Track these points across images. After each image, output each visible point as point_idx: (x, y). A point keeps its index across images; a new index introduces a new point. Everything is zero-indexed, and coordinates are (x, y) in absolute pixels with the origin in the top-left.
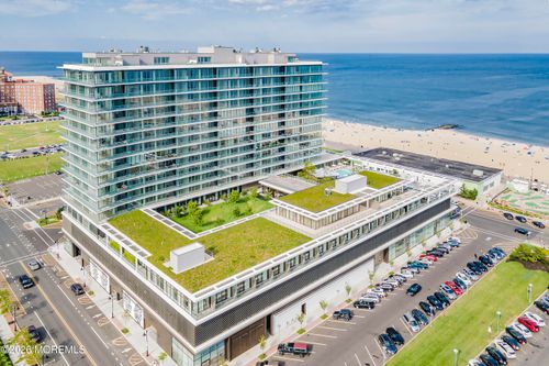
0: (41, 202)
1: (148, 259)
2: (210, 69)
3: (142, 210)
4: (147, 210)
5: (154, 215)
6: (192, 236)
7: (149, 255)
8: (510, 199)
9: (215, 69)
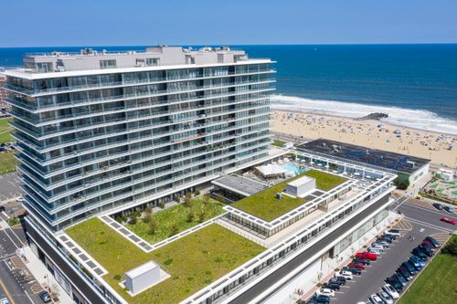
0: (12, 200)
1: (104, 277)
2: (159, 71)
3: (99, 217)
4: (105, 218)
5: (110, 223)
6: (148, 248)
7: (106, 272)
8: (437, 188)
9: (164, 72)
